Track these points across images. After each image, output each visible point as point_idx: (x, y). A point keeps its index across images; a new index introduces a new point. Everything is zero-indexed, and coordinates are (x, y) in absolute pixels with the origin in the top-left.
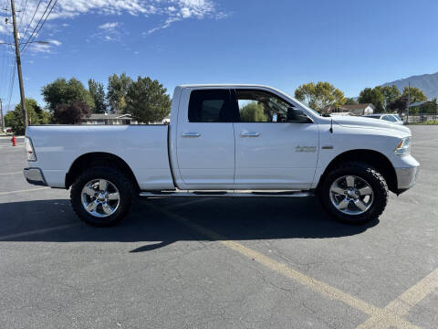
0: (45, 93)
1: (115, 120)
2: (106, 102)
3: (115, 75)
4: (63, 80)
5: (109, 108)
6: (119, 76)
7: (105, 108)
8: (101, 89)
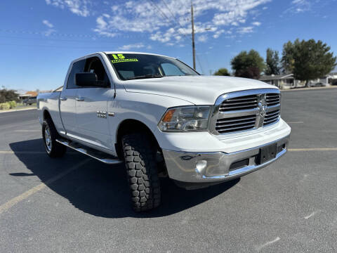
0: (233, 64)
1: (280, 80)
2: (279, 65)
3: (289, 42)
4: (245, 53)
5: (281, 70)
6: (293, 42)
7: (278, 70)
8: (276, 55)
